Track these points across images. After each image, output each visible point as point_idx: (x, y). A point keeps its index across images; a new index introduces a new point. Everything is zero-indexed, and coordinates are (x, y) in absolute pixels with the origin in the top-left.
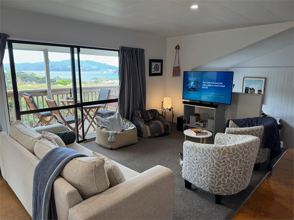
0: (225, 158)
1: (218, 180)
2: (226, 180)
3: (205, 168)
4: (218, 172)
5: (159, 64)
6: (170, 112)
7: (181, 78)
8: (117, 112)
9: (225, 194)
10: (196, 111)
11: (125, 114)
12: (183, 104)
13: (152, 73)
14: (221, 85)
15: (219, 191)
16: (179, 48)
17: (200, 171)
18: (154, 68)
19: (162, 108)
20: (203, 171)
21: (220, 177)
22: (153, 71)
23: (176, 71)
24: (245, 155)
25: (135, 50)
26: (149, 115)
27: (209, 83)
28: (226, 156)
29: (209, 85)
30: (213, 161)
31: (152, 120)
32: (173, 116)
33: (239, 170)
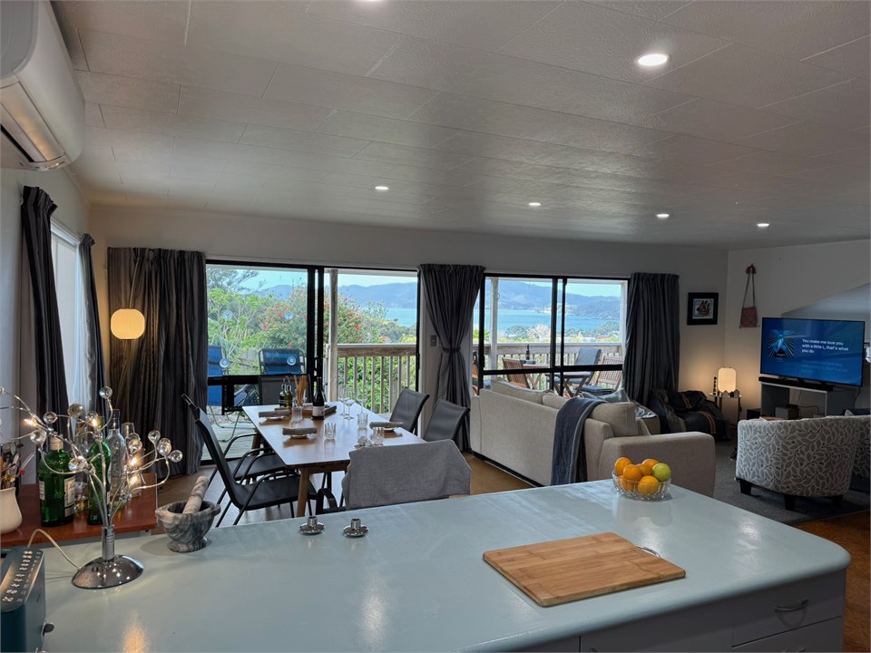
0: (795, 437)
1: (785, 470)
2: (798, 470)
3: (767, 453)
4: (786, 458)
5: (710, 301)
6: (733, 399)
7: (758, 331)
8: (620, 388)
9: (798, 494)
10: (793, 401)
11: (636, 395)
12: (760, 383)
13: (694, 318)
14: (840, 346)
15: (788, 487)
16: (754, 272)
17: (760, 460)
18: (698, 310)
19: (714, 390)
20: (764, 459)
21: (788, 465)
22: (696, 315)
23: (748, 317)
24: (827, 436)
25: (660, 277)
26: (686, 400)
27: (815, 342)
28: (795, 434)
29: (815, 346)
30: (778, 443)
31: (691, 410)
32: (740, 409)
33: (818, 457)
